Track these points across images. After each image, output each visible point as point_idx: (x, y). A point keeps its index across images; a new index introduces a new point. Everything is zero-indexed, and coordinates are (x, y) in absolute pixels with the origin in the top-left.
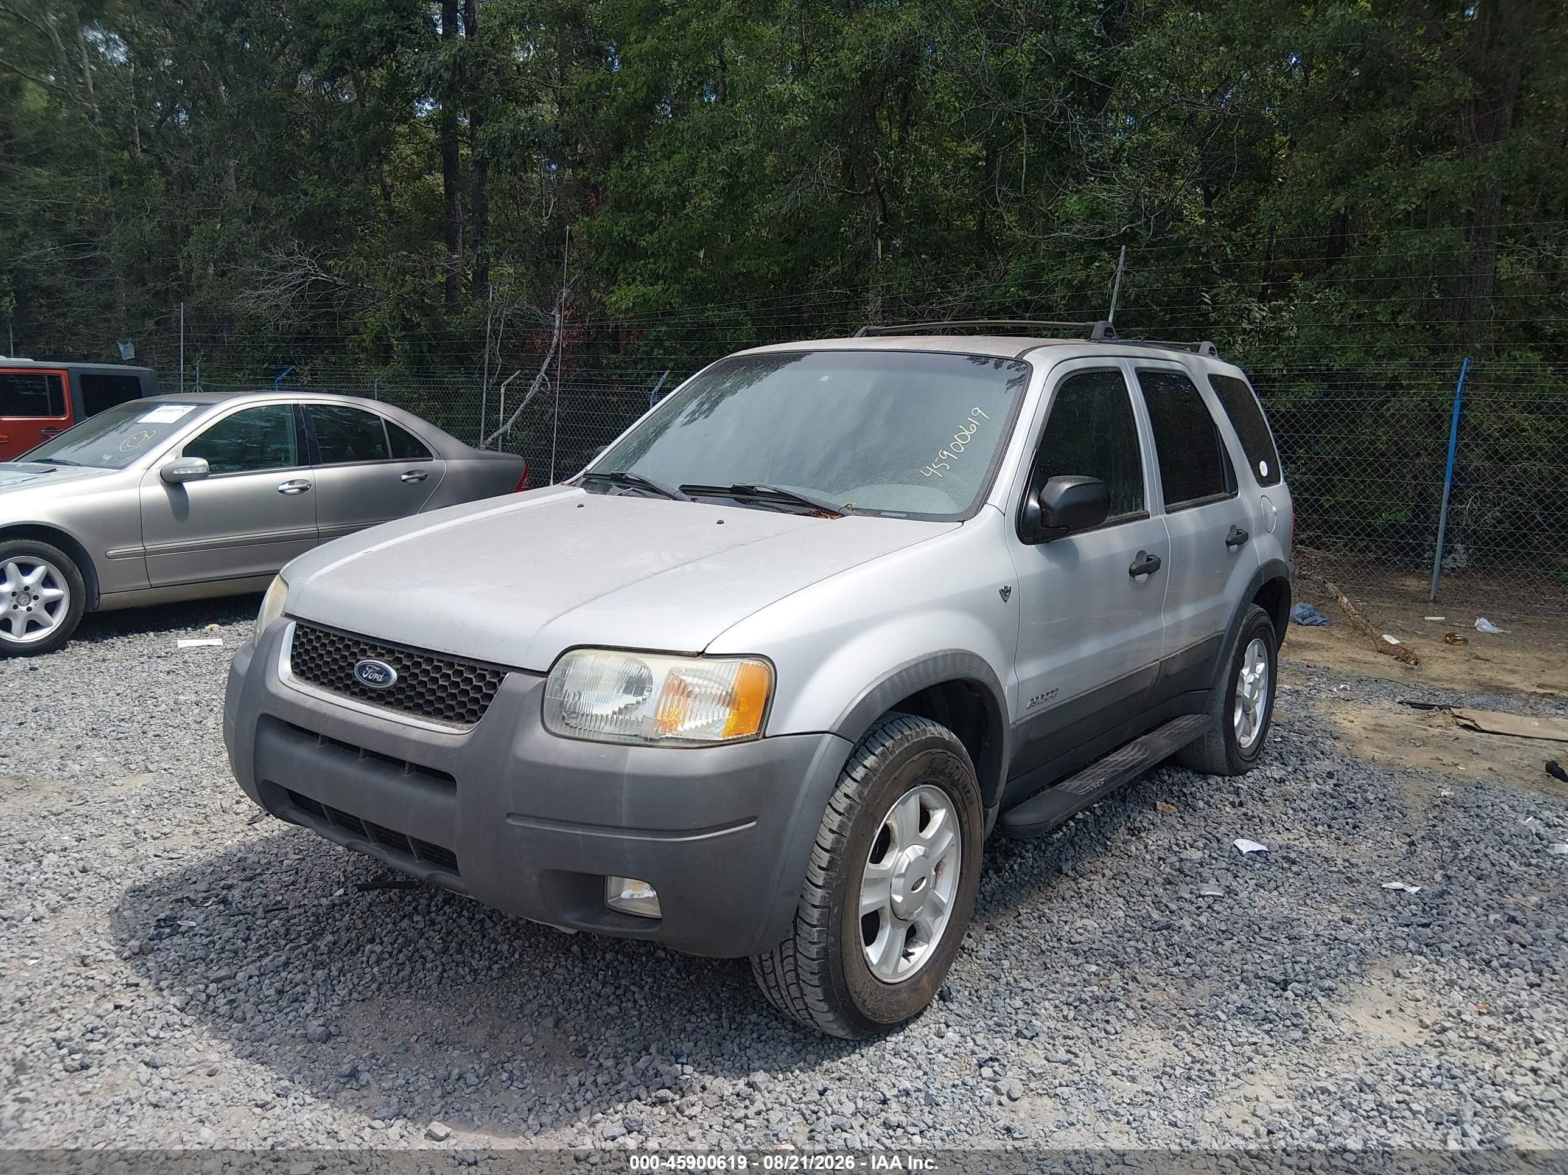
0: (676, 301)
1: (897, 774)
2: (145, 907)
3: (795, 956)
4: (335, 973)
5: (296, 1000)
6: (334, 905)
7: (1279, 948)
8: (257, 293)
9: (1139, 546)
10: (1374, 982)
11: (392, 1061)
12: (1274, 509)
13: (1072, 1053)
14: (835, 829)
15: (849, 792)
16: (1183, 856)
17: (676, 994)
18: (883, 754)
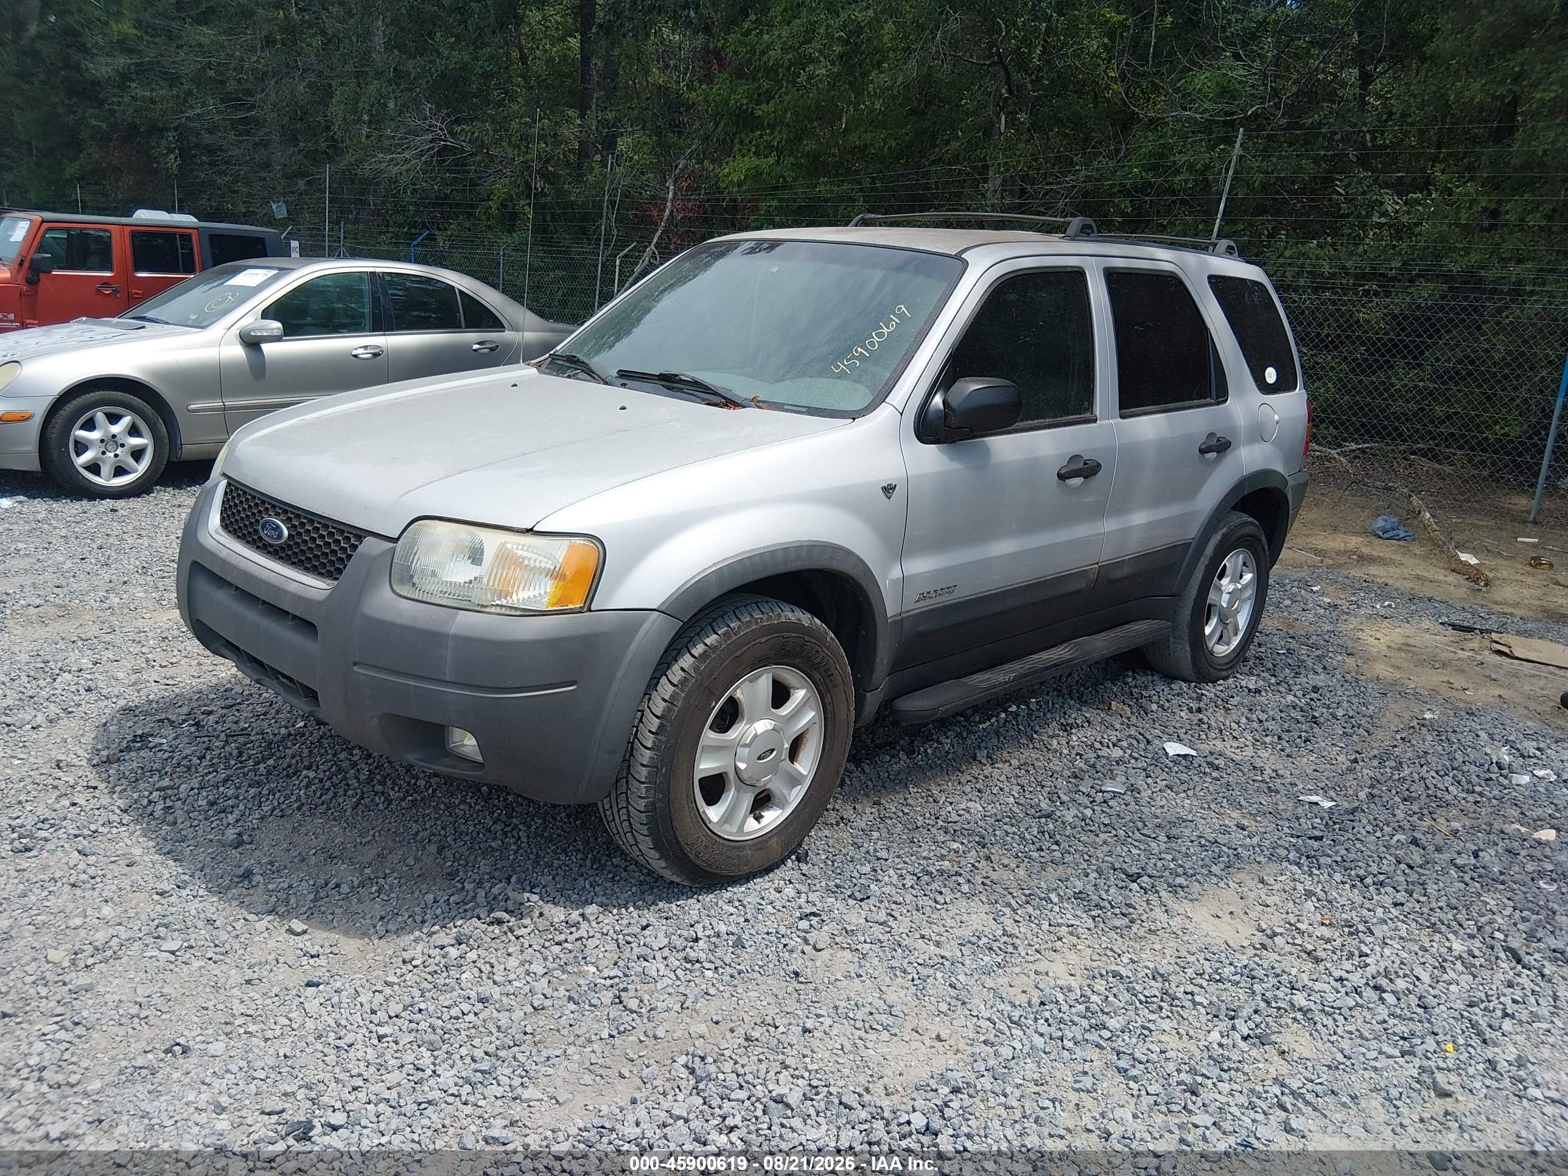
0: (790, 175)
1: (738, 653)
2: (130, 724)
3: (627, 808)
4: (265, 792)
5: (223, 812)
6: (290, 735)
7: (1153, 845)
8: (388, 158)
9: (1075, 450)
10: (1231, 884)
11: (285, 867)
12: (1276, 417)
13: (892, 916)
14: (667, 698)
15: (685, 666)
16: (1100, 753)
17: (559, 835)
18: (726, 634)
